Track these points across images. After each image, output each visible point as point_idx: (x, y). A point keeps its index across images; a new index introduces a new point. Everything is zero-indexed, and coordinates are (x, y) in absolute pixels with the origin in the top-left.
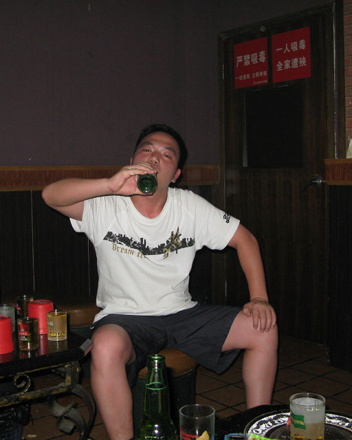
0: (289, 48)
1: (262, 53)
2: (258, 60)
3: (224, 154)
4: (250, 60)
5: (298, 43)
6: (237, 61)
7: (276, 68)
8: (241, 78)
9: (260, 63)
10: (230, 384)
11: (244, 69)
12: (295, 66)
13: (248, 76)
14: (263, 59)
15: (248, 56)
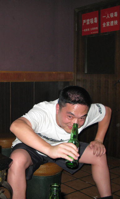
0: (109, 16)
1: (96, 19)
2: (94, 22)
3: (76, 66)
4: (90, 22)
5: (114, 13)
6: (83, 22)
7: (103, 26)
8: (85, 30)
9: (94, 23)
10: (77, 179)
11: (87, 26)
12: (112, 25)
13: (89, 30)
14: (96, 21)
15: (89, 20)
